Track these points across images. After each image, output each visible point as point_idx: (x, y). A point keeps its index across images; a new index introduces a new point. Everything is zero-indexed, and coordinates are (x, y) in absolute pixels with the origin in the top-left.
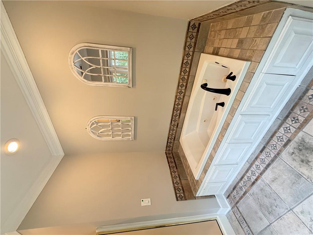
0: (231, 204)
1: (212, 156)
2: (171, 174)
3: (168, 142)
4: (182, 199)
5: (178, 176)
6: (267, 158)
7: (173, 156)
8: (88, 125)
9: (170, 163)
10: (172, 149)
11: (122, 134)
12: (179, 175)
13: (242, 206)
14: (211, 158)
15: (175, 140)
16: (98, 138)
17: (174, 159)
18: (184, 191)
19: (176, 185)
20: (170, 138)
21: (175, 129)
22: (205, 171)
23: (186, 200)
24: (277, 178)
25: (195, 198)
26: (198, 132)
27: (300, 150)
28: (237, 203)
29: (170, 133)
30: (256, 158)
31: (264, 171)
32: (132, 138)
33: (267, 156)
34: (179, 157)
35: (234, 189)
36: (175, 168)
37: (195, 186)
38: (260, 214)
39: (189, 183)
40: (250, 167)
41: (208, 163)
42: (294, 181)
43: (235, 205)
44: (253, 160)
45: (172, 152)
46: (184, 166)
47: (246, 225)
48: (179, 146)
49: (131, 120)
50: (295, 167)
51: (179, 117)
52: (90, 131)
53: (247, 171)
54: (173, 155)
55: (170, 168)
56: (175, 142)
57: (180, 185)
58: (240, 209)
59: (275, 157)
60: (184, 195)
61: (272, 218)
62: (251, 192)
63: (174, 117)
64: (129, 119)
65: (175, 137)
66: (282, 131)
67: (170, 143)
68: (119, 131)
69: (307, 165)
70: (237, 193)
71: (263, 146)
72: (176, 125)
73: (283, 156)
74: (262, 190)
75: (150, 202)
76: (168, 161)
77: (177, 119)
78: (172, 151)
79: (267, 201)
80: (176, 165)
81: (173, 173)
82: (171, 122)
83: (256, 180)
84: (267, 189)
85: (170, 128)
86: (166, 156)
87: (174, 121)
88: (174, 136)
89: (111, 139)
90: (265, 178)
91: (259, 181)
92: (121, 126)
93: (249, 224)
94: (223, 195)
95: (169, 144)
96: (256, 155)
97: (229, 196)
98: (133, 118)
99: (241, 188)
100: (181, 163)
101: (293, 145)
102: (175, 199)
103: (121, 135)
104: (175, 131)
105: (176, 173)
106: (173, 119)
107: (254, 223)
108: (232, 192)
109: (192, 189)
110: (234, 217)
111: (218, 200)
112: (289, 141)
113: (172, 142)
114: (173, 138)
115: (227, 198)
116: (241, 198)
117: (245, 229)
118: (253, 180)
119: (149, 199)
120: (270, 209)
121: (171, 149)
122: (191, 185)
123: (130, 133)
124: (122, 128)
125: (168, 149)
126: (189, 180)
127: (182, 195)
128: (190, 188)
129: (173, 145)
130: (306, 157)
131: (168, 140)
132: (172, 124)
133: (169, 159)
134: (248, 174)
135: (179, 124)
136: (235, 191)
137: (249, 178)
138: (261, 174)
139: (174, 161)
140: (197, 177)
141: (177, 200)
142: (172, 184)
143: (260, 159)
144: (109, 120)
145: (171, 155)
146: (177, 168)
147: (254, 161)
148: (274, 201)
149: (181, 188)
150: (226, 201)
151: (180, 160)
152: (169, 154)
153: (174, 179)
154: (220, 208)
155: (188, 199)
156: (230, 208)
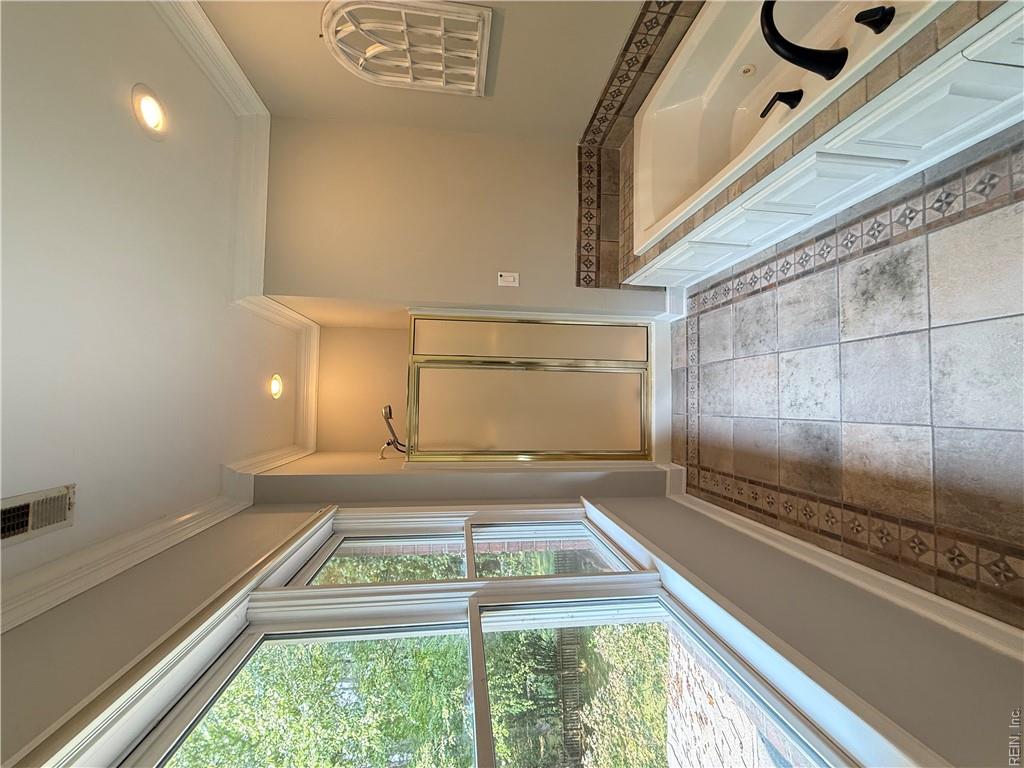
0: (691, 309)
1: (693, 223)
2: (580, 221)
3: (594, 116)
4: (588, 285)
5: (594, 229)
6: (817, 257)
7: (599, 166)
8: (328, 26)
9: (584, 188)
10: (603, 139)
11: (448, 71)
12: (599, 228)
13: (707, 322)
14: (689, 226)
15: (621, 113)
16: (367, 77)
17: (599, 175)
18: (598, 268)
19: (584, 252)
20: (605, 103)
21: (632, 75)
22: (663, 245)
23: (597, 286)
24: (800, 302)
25: (619, 286)
26: (705, 106)
27: (882, 273)
28: (702, 312)
29: (612, 89)
30: (797, 248)
31: (790, 280)
32: (478, 90)
33: (819, 254)
34: (615, 172)
35: (712, 287)
36: (595, 205)
37: (628, 264)
38: (729, 342)
39: (618, 252)
40: (774, 259)
41: (678, 233)
42: (820, 317)
43: (696, 315)
44: (790, 247)
45: (599, 150)
46: (621, 202)
47: (696, 347)
48: (627, 133)
49: (480, 24)
50: (844, 297)
51: (662, 33)
52: (337, 49)
53: (759, 266)
54: (599, 159)
55: (580, 205)
56: (620, 119)
57: (593, 252)
58: (701, 324)
59: (833, 263)
60: (597, 275)
61: (742, 353)
62: (739, 305)
63: (642, 28)
64: (472, 19)
65: (622, 105)
66: (895, 215)
67: (603, 120)
68: (436, 58)
69: (862, 302)
70: (715, 297)
71: (831, 227)
72: (642, 60)
73: (845, 269)
74: (760, 309)
75: (517, 281)
76: (580, 179)
77: (650, 40)
78: (601, 144)
79: (753, 328)
80: (599, 197)
81: (584, 221)
82: (626, 49)
83: (764, 289)
84: (770, 312)
85: (618, 67)
86: (577, 161)
87: (638, 47)
88: (620, 98)
89: (408, 84)
90: (781, 293)
91: (767, 294)
92: (443, 41)
93: (701, 349)
94: (685, 290)
95: (596, 122)
96: (804, 241)
97: (695, 295)
98: (488, 14)
99: (727, 291)
100: (616, 194)
101: (881, 256)
102: (574, 281)
103: (444, 76)
104: (628, 84)
105: (594, 221)
106: (638, 38)
107: (711, 349)
108: (705, 291)
109: (621, 266)
110: (683, 330)
111: (668, 297)
112: (886, 243)
113: (610, 117)
114: (617, 105)
115: (691, 297)
116: (717, 307)
117: (691, 353)
118: (757, 287)
119: (516, 275)
120: (749, 341)
121: (599, 140)
122: (621, 256)
123: (474, 73)
124: (446, 50)
125: (588, 138)
126: (621, 244)
127: (593, 276)
128: (617, 264)
129: (610, 127)
130: (878, 289)
131: (597, 109)
132: (629, 56)
133: (585, 174)
134: (757, 273)
135: (651, 60)
136: (712, 292)
137: (755, 280)
138: (781, 283)
139: (599, 182)
140: (639, 249)
141: (578, 284)
142: (575, 247)
143: (805, 253)
144: (400, 13)
145: (595, 159)
146: (599, 207)
147: (790, 252)
148: (763, 333)
149: (594, 260)
150: (685, 302)
151: (616, 180)
152: (590, 154)
153: (584, 237)
154: (665, 311)
155: (602, 287)
156: (685, 314)
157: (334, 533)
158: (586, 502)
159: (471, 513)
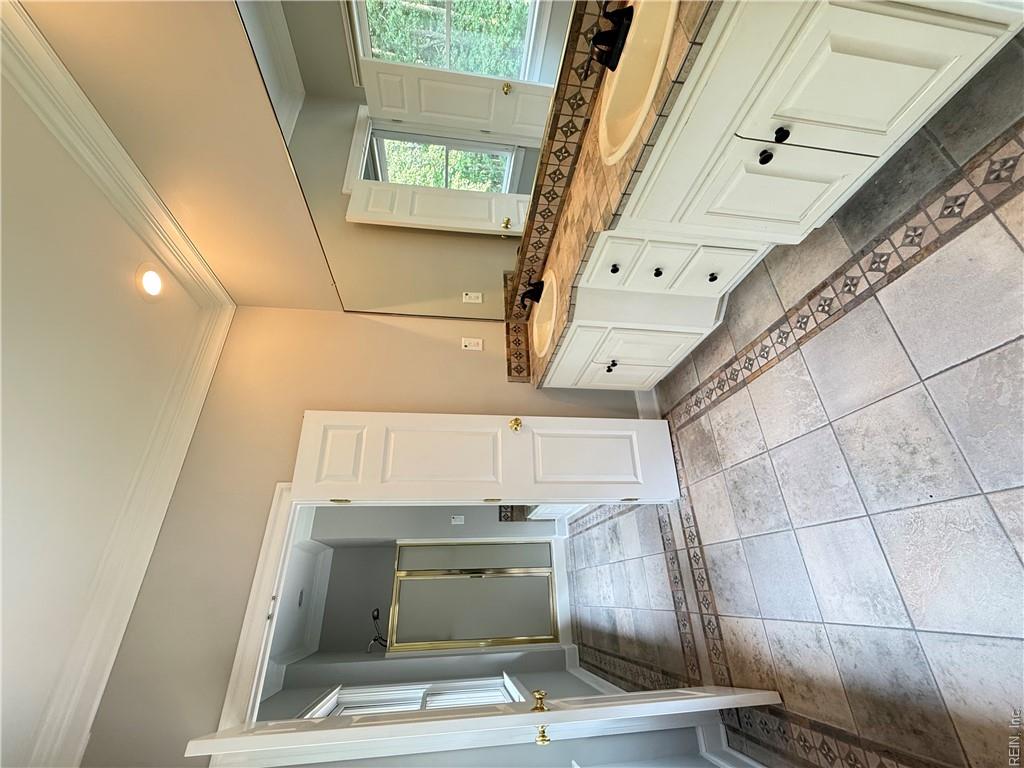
0: (571, 532)
4: (507, 520)
18: (512, 510)
23: (512, 520)
25: (526, 520)
28: (578, 534)
43: (575, 536)
60: (512, 514)
75: (463, 520)
94: (566, 520)
97: (572, 523)
102: (498, 518)
108: (577, 520)
111: (556, 525)
115: (570, 524)
127: (509, 514)
141: (500, 520)
150: (566, 528)
154: (555, 533)
155: (517, 520)
156: (568, 536)
157: (338, 705)
158: (505, 675)
159: (428, 686)
